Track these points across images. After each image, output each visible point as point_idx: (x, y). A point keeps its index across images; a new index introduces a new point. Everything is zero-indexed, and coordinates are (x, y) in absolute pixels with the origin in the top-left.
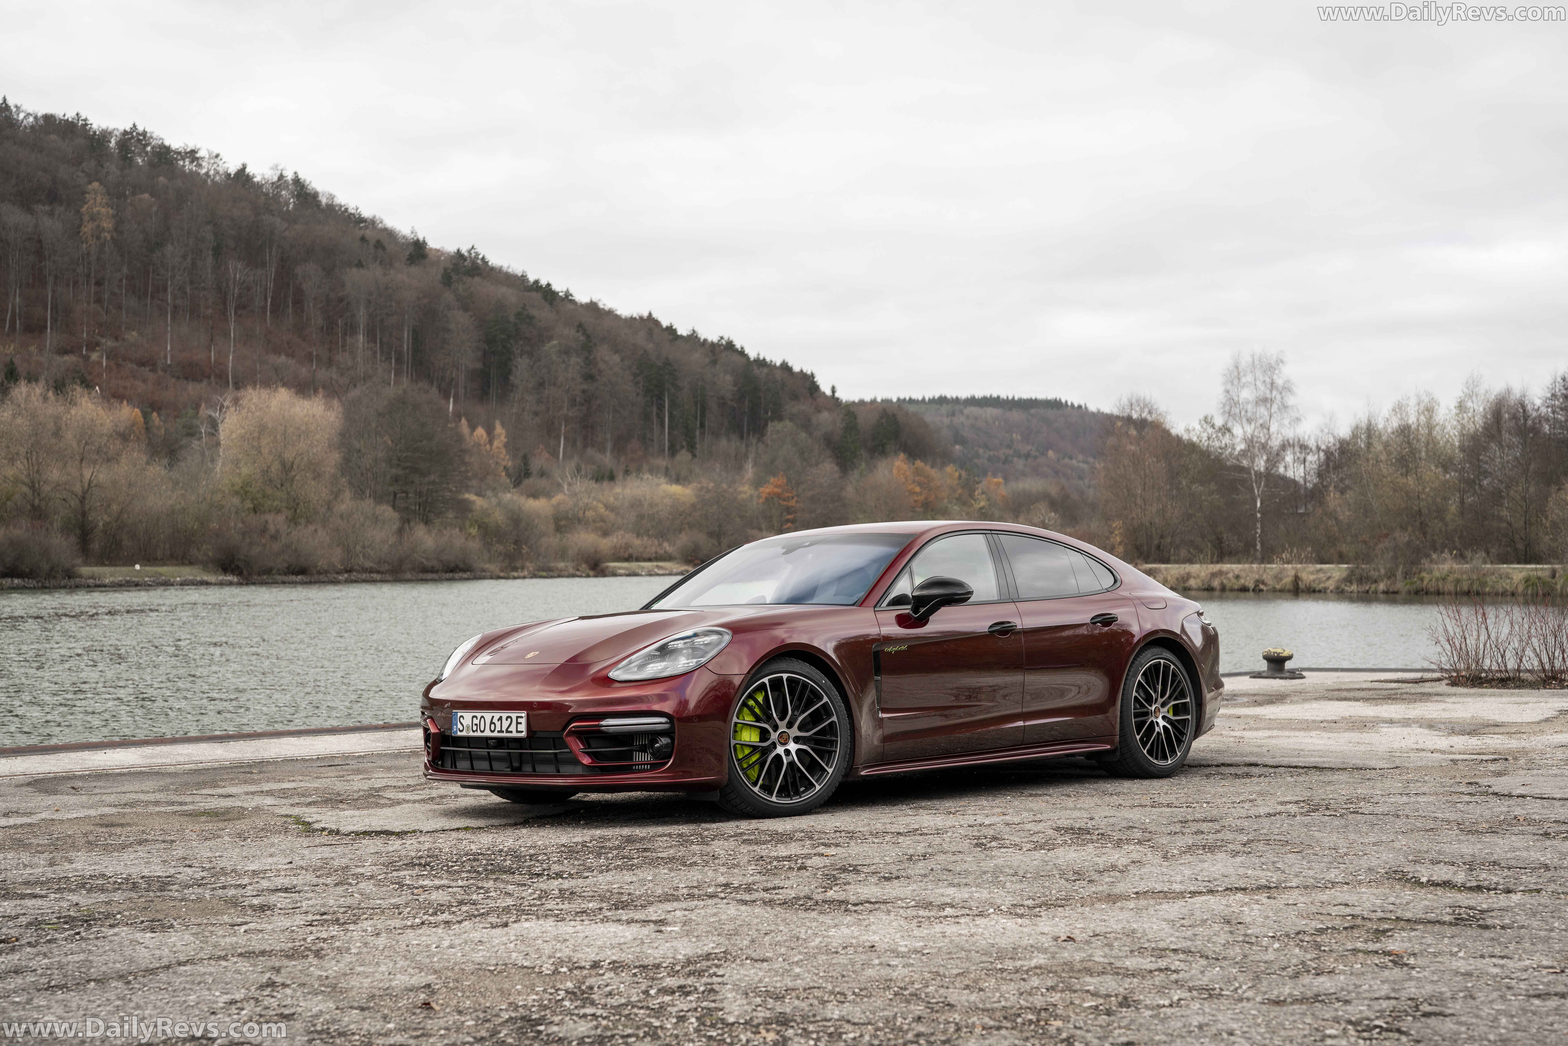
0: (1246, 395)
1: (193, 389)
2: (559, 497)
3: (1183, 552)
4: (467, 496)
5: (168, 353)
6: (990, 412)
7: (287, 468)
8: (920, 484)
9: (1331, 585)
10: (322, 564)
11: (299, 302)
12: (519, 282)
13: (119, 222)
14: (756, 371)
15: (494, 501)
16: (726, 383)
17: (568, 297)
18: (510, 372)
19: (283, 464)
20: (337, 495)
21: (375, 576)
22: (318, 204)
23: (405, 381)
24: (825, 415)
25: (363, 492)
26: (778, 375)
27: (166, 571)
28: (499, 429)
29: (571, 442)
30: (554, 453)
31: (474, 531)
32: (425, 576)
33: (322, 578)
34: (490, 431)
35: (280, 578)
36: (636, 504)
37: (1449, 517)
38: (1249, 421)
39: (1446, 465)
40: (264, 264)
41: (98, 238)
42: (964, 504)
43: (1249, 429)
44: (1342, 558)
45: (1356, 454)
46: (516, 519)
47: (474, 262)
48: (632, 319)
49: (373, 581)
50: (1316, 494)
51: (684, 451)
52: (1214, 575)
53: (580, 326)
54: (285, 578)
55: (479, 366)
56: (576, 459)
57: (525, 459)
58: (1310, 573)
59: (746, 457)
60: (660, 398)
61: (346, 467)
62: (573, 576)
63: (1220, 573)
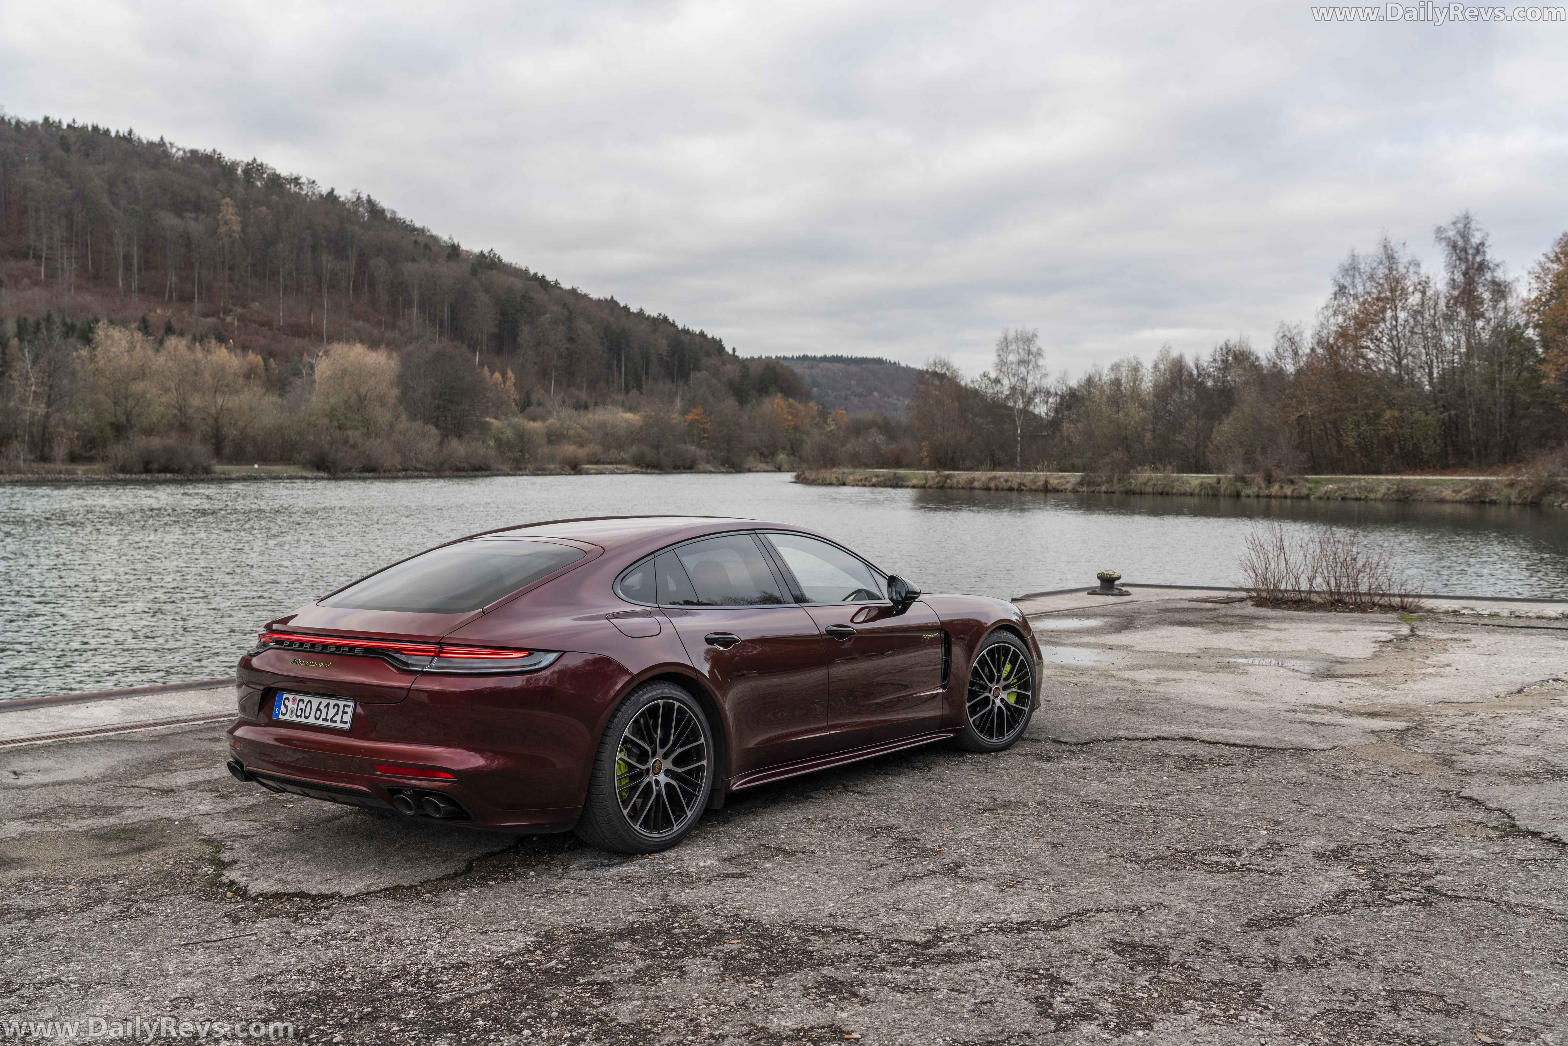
0: (1012, 358)
1: (298, 342)
2: (550, 421)
3: (968, 463)
4: (488, 419)
5: (281, 317)
6: (837, 366)
7: (361, 399)
8: (791, 414)
9: (1069, 487)
10: (387, 465)
11: (372, 285)
12: (523, 274)
13: (245, 226)
14: (683, 337)
15: (506, 422)
16: (662, 345)
17: (556, 284)
18: (517, 335)
19: (359, 396)
20: (397, 417)
21: (424, 473)
22: (385, 217)
23: (445, 340)
24: (728, 367)
25: (416, 415)
26: (698, 340)
27: (276, 469)
28: (510, 374)
29: (559, 383)
30: (548, 391)
31: (492, 443)
32: (458, 474)
33: (387, 474)
34: (504, 375)
35: (357, 475)
36: (603, 425)
37: (1146, 442)
38: (1014, 375)
39: (1143, 406)
40: (347, 258)
41: (230, 237)
42: (820, 427)
43: (1013, 381)
44: (1074, 469)
45: (1082, 399)
46: (521, 435)
47: (492, 260)
48: (599, 301)
49: (423, 477)
50: (1054, 424)
51: (634, 390)
52: (990, 479)
53: (565, 305)
54: (361, 475)
55: (496, 330)
56: (562, 394)
57: (528, 394)
58: (1055, 478)
59: (676, 394)
60: (619, 354)
61: (403, 399)
62: (561, 474)
63: (995, 478)
